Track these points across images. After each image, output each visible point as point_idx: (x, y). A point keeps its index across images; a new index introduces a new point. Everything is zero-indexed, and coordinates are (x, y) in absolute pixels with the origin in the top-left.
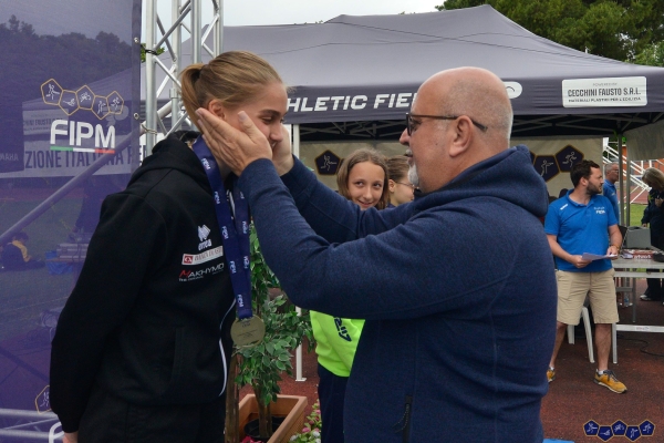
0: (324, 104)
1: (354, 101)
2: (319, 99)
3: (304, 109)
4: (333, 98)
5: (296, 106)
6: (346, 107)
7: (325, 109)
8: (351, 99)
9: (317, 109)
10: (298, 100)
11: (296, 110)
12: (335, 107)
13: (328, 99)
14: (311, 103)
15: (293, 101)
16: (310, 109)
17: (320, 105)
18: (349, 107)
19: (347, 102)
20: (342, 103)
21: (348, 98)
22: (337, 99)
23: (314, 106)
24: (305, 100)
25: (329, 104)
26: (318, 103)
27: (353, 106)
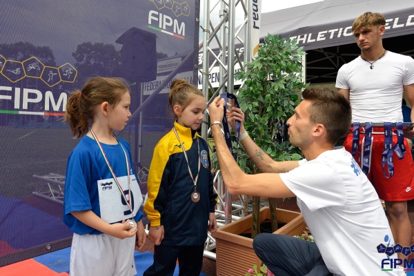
0: (323, 36)
1: (346, 31)
2: (320, 33)
3: (309, 41)
4: (330, 31)
5: (304, 39)
6: (339, 36)
7: (324, 39)
8: (343, 30)
9: (318, 39)
10: (306, 35)
11: (304, 42)
12: (331, 37)
13: (326, 32)
14: (314, 37)
15: (302, 37)
16: (314, 40)
17: (320, 37)
18: (342, 35)
19: (340, 32)
20: (336, 33)
21: (341, 29)
22: (332, 31)
23: (316, 38)
24: (310, 35)
25: (327, 35)
26: (319, 35)
27: (345, 34)
